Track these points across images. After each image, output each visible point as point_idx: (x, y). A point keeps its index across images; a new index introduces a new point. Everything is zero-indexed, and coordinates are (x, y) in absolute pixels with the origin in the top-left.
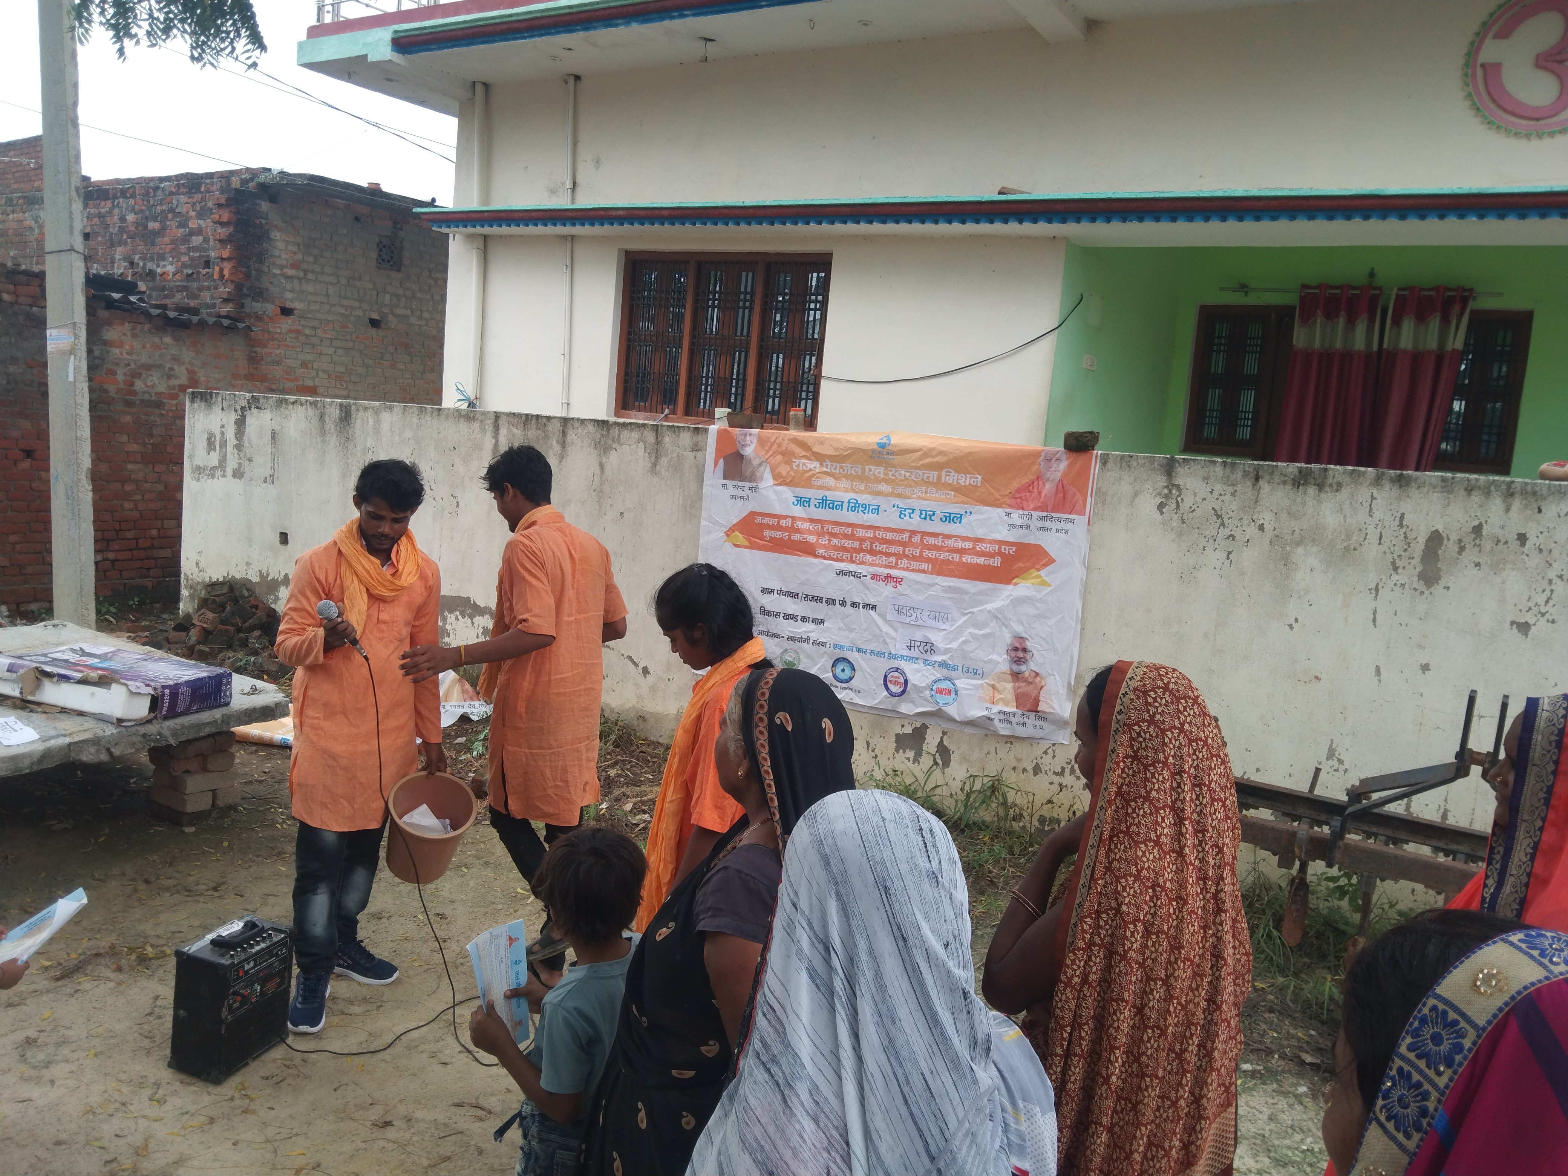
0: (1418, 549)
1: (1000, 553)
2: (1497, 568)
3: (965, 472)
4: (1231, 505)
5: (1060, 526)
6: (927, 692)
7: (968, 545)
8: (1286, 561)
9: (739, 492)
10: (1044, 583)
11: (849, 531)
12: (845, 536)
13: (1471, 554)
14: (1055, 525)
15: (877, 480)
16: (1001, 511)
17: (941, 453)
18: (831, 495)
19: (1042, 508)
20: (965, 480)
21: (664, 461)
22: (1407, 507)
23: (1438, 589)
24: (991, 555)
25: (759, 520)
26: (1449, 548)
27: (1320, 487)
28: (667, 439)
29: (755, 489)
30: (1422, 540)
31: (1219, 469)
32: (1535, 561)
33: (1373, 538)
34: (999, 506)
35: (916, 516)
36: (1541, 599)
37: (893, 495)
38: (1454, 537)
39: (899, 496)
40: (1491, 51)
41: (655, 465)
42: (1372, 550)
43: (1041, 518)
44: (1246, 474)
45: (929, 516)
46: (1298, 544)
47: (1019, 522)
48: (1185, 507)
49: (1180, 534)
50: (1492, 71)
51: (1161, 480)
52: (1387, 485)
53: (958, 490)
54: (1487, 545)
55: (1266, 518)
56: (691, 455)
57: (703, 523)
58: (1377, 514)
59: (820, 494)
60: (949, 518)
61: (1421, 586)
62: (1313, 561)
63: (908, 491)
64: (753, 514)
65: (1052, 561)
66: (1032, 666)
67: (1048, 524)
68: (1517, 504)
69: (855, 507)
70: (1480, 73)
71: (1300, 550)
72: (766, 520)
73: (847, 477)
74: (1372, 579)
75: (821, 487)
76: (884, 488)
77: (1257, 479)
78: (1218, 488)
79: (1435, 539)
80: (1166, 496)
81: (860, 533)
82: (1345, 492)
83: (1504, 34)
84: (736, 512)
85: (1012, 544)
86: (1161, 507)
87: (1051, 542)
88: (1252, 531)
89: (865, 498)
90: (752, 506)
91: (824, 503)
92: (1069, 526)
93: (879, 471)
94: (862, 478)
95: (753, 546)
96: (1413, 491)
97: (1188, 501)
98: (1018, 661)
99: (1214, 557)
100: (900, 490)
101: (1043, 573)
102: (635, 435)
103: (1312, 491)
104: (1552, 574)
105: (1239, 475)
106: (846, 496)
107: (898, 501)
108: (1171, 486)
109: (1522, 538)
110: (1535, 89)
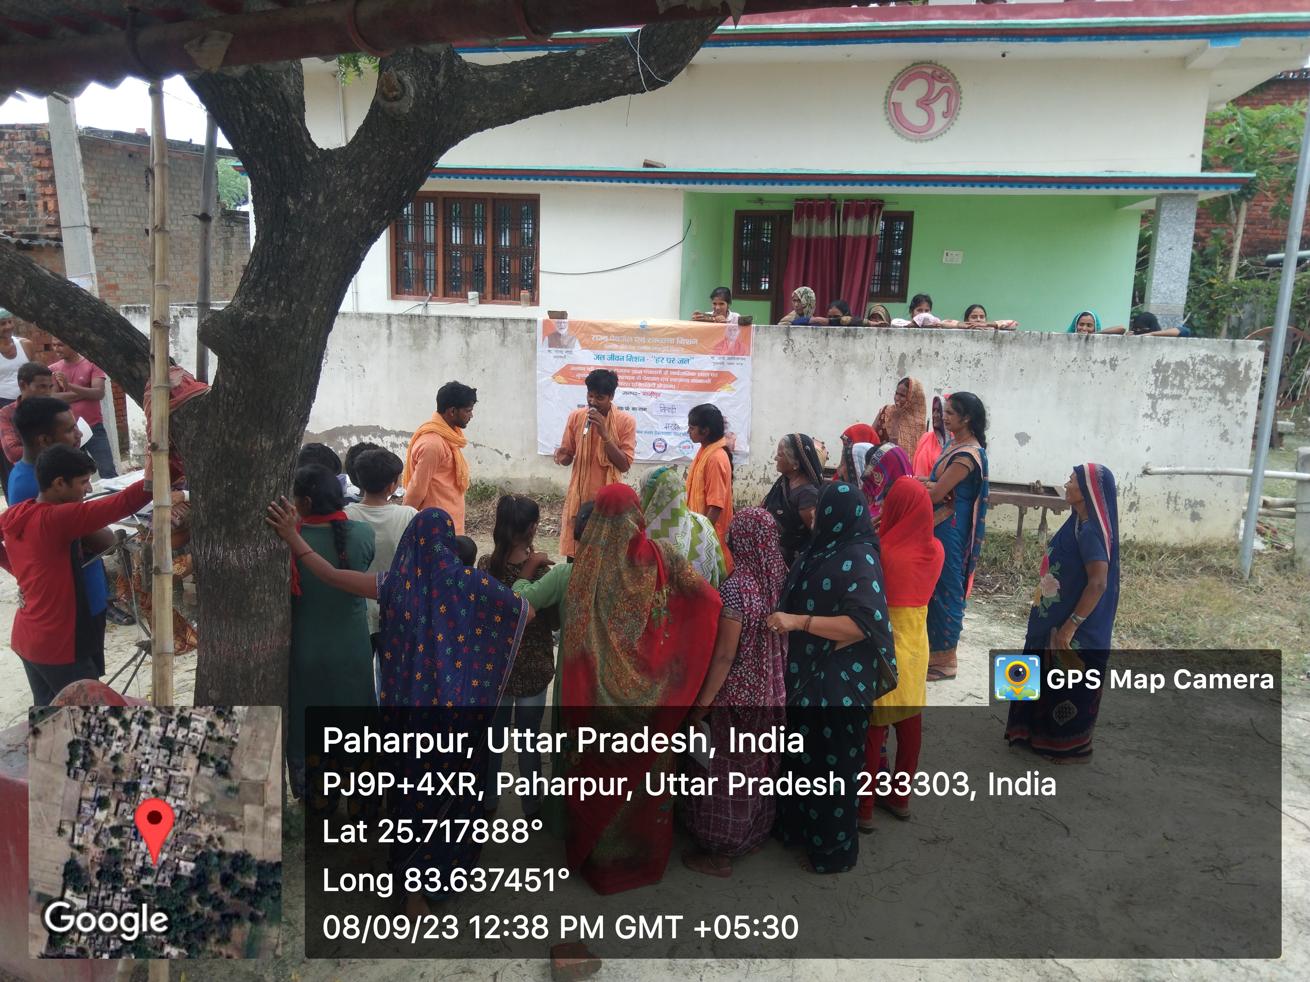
0: (896, 361)
1: (710, 377)
2: (927, 367)
3: (689, 338)
4: (816, 348)
5: (740, 361)
6: (678, 449)
7: (693, 374)
8: (842, 371)
9: (560, 354)
10: (733, 390)
11: (629, 371)
12: (627, 374)
13: (917, 362)
14: (735, 362)
15: (642, 344)
16: (709, 356)
17: (675, 329)
18: (616, 353)
19: (730, 354)
20: (689, 342)
21: (509, 339)
22: (891, 343)
24: (706, 378)
25: (573, 368)
26: (909, 359)
27: (854, 337)
28: (510, 326)
29: (570, 352)
30: (898, 357)
31: (810, 331)
32: (942, 363)
33: (878, 358)
34: (708, 354)
35: (665, 361)
36: (945, 378)
37: (651, 351)
38: (910, 355)
39: (655, 351)
40: (897, 96)
41: (503, 341)
42: (877, 363)
43: (729, 359)
44: (822, 333)
45: (672, 361)
46: (846, 362)
47: (719, 361)
48: (796, 349)
49: (794, 362)
50: (897, 106)
51: (784, 338)
52: (882, 335)
53: (686, 347)
54: (923, 357)
55: (832, 352)
56: (527, 335)
57: (538, 372)
58: (879, 347)
59: (610, 353)
60: (683, 361)
62: (853, 370)
63: (659, 349)
64: (569, 366)
65: (736, 379)
66: (731, 429)
67: (732, 361)
68: (934, 339)
69: (631, 358)
70: (892, 106)
71: (847, 365)
72: (578, 368)
73: (624, 343)
74: (878, 376)
75: (610, 349)
76: (645, 348)
77: (827, 334)
78: (810, 340)
79: (903, 356)
80: (788, 345)
81: (635, 372)
82: (865, 339)
83: (902, 88)
84: (559, 365)
85: (716, 372)
86: (785, 350)
87: (734, 370)
88: (826, 358)
89: (635, 354)
90: (569, 361)
91: (612, 357)
92: (743, 362)
93: (643, 339)
94: (633, 343)
95: (570, 383)
96: (893, 337)
97: (797, 347)
99: (810, 371)
100: (655, 349)
101: (732, 385)
102: (489, 326)
103: (851, 339)
104: (949, 368)
105: (819, 333)
106: (625, 353)
107: (654, 354)
108: (789, 340)
109: (937, 354)
110: (917, 117)
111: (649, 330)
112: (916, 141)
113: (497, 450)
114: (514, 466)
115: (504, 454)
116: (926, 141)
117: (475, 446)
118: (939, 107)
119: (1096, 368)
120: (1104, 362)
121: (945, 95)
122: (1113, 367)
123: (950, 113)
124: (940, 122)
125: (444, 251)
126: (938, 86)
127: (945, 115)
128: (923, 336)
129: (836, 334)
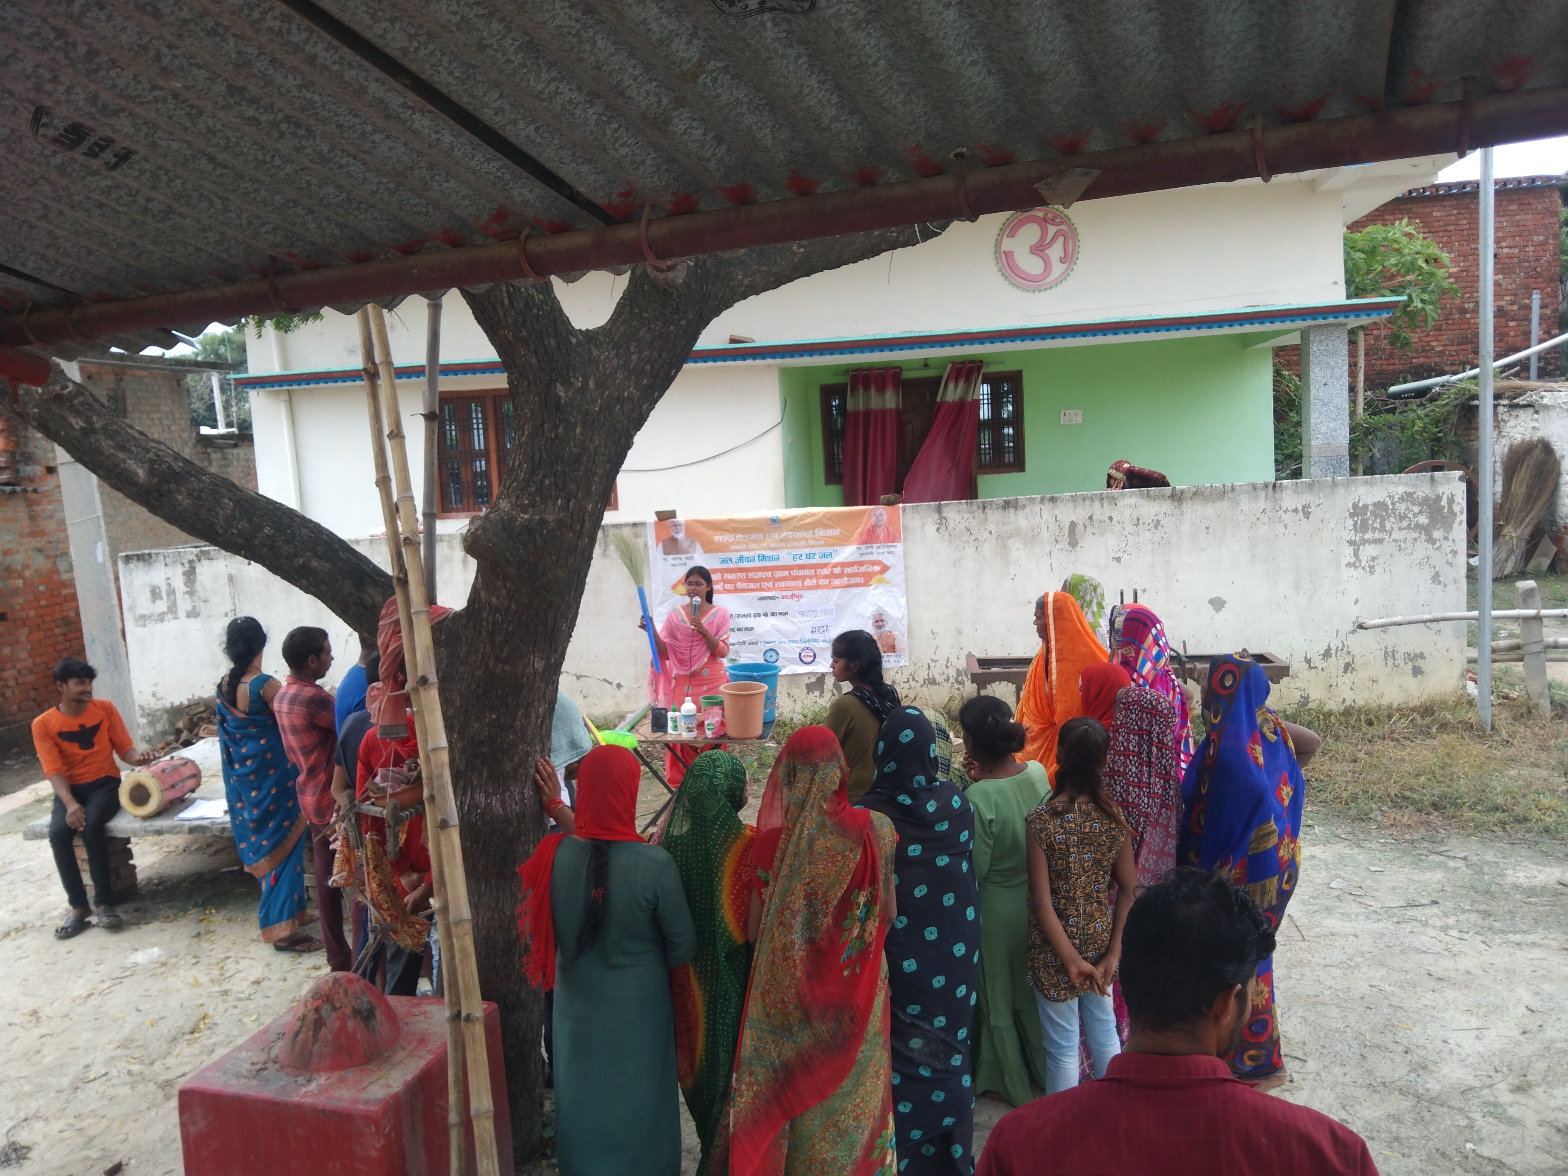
0: (1066, 531)
2: (1102, 534)
4: (973, 524)
8: (1005, 547)
10: (886, 582)
13: (1090, 530)
15: (775, 541)
18: (745, 554)
19: (878, 542)
20: (829, 532)
22: (1057, 512)
23: (1078, 548)
26: (1080, 528)
27: (1016, 508)
29: (691, 558)
30: (1067, 526)
31: (965, 506)
32: (1117, 528)
33: (1045, 529)
36: (1123, 545)
38: (1081, 523)
40: (1008, 244)
42: (1045, 535)
44: (978, 507)
46: (1010, 537)
48: (950, 527)
49: (950, 542)
50: (1009, 255)
51: (936, 516)
52: (1047, 503)
54: (1096, 524)
55: (992, 527)
58: (1044, 517)
61: (1070, 548)
62: (1018, 545)
65: (888, 568)
66: (887, 628)
68: (1106, 503)
70: (1003, 256)
71: (1011, 541)
74: (1047, 549)
76: (773, 544)
77: (985, 508)
78: (966, 516)
79: (1073, 525)
80: (940, 524)
82: (1028, 509)
83: (1012, 235)
86: (938, 530)
87: (886, 559)
88: (986, 534)
96: (1059, 503)
97: (951, 525)
98: (880, 627)
99: (970, 551)
103: (1012, 510)
104: (1126, 533)
105: (975, 507)
108: (941, 518)
109: (1111, 518)
110: (1032, 265)
112: (1034, 291)
113: (605, 680)
114: (627, 697)
115: (615, 683)
116: (1045, 290)
117: (578, 677)
118: (1055, 252)
119: (1288, 518)
120: (1296, 511)
121: (1061, 240)
122: (1307, 515)
123: (1068, 258)
124: (1058, 269)
125: (498, 457)
126: (1052, 230)
127: (1062, 261)
128: (1092, 500)
129: (994, 506)
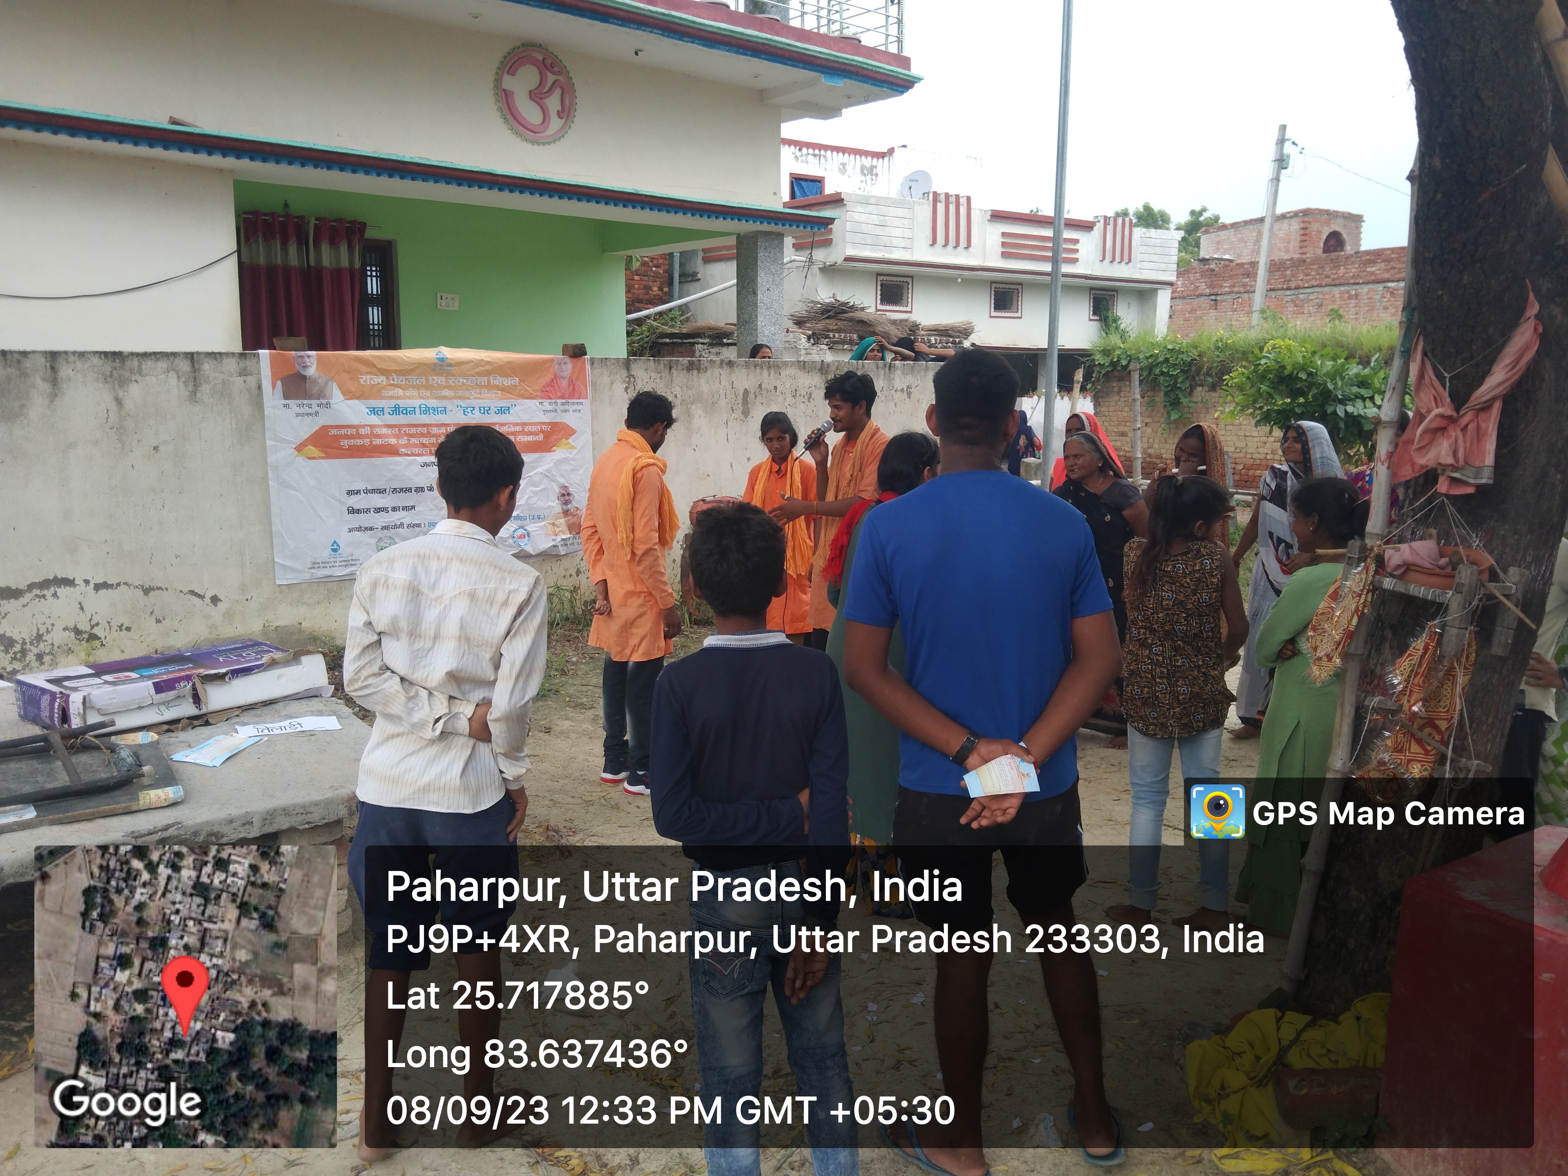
0: (741, 397)
1: (542, 431)
3: (507, 376)
5: (575, 407)
6: (511, 541)
7: (518, 429)
8: (689, 414)
9: (307, 410)
10: (573, 447)
11: (425, 430)
12: (423, 435)
13: (759, 399)
14: (571, 408)
15: (441, 388)
16: (536, 402)
17: (488, 363)
18: (402, 403)
19: (562, 397)
20: (507, 382)
21: (205, 388)
22: (734, 378)
23: (749, 418)
24: (535, 434)
25: (334, 432)
26: (752, 396)
27: (699, 370)
28: (206, 366)
29: (328, 405)
30: (741, 394)
31: (652, 363)
32: (780, 399)
33: (723, 396)
34: (533, 398)
35: (476, 411)
37: (456, 398)
38: (752, 391)
39: (461, 398)
40: (508, 82)
41: (194, 393)
42: (723, 402)
43: (563, 404)
44: (665, 366)
45: (486, 411)
46: (693, 403)
47: (550, 408)
50: (509, 95)
51: (624, 373)
52: (725, 367)
53: (504, 389)
54: (764, 393)
55: (677, 390)
56: (240, 380)
57: (269, 443)
58: (723, 383)
59: (392, 403)
60: (501, 411)
61: (742, 417)
62: (700, 412)
63: (467, 394)
64: (325, 428)
65: (573, 432)
66: (575, 504)
67: (566, 407)
68: (771, 372)
69: (427, 410)
70: (503, 95)
71: (694, 407)
72: (343, 432)
73: (413, 387)
74: (724, 417)
75: (391, 398)
76: (446, 392)
77: (671, 368)
78: (653, 375)
79: (746, 392)
80: (628, 382)
81: (435, 430)
82: (709, 372)
83: (512, 72)
84: (307, 428)
85: (548, 424)
86: (626, 389)
87: (570, 419)
89: (432, 403)
90: (325, 420)
91: (396, 410)
92: (580, 407)
93: (441, 380)
94: (427, 387)
95: (328, 456)
96: (735, 369)
98: (566, 503)
100: (460, 393)
101: (570, 440)
102: (162, 365)
103: (695, 372)
104: (787, 404)
105: (662, 366)
106: (417, 403)
107: (460, 403)
108: (630, 376)
109: (775, 388)
110: (531, 113)
111: (451, 365)
113: (192, 593)
114: (229, 615)
115: (208, 596)
116: (544, 144)
117: (147, 591)
118: (553, 103)
121: (557, 92)
123: (566, 113)
124: (556, 123)
126: (551, 78)
127: (559, 115)
128: (762, 367)
129: (680, 367)
